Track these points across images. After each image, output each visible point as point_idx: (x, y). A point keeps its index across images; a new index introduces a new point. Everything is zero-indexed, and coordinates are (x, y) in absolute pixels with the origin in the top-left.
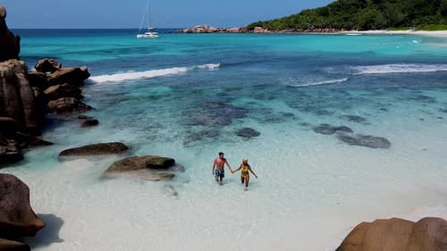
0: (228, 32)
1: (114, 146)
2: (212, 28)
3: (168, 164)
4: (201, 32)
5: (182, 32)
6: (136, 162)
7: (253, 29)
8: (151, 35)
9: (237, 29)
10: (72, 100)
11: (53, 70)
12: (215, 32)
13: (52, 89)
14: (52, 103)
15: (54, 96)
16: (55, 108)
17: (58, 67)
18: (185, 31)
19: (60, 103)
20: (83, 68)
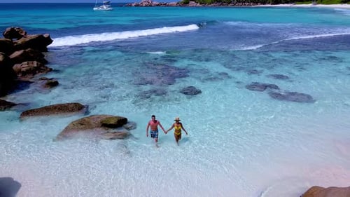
0: (168, 6)
1: (71, 106)
2: (155, 3)
3: (122, 122)
4: (146, 6)
5: (131, 6)
6: (92, 122)
7: (188, 3)
8: (105, 7)
9: (175, 3)
10: (35, 64)
11: (19, 37)
12: (158, 5)
13: (17, 54)
14: (16, 67)
15: (19, 60)
16: (20, 71)
17: (23, 34)
18: (133, 5)
19: (24, 66)
20: (46, 36)
